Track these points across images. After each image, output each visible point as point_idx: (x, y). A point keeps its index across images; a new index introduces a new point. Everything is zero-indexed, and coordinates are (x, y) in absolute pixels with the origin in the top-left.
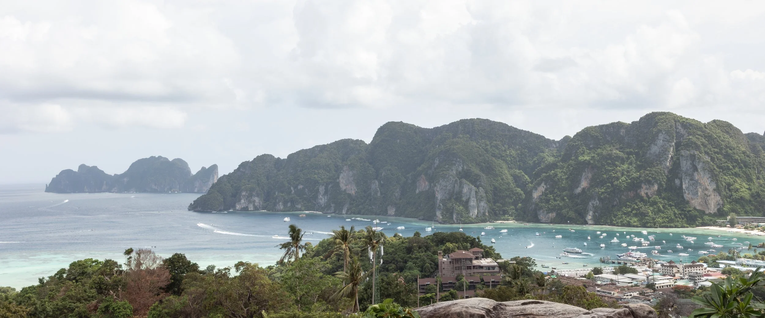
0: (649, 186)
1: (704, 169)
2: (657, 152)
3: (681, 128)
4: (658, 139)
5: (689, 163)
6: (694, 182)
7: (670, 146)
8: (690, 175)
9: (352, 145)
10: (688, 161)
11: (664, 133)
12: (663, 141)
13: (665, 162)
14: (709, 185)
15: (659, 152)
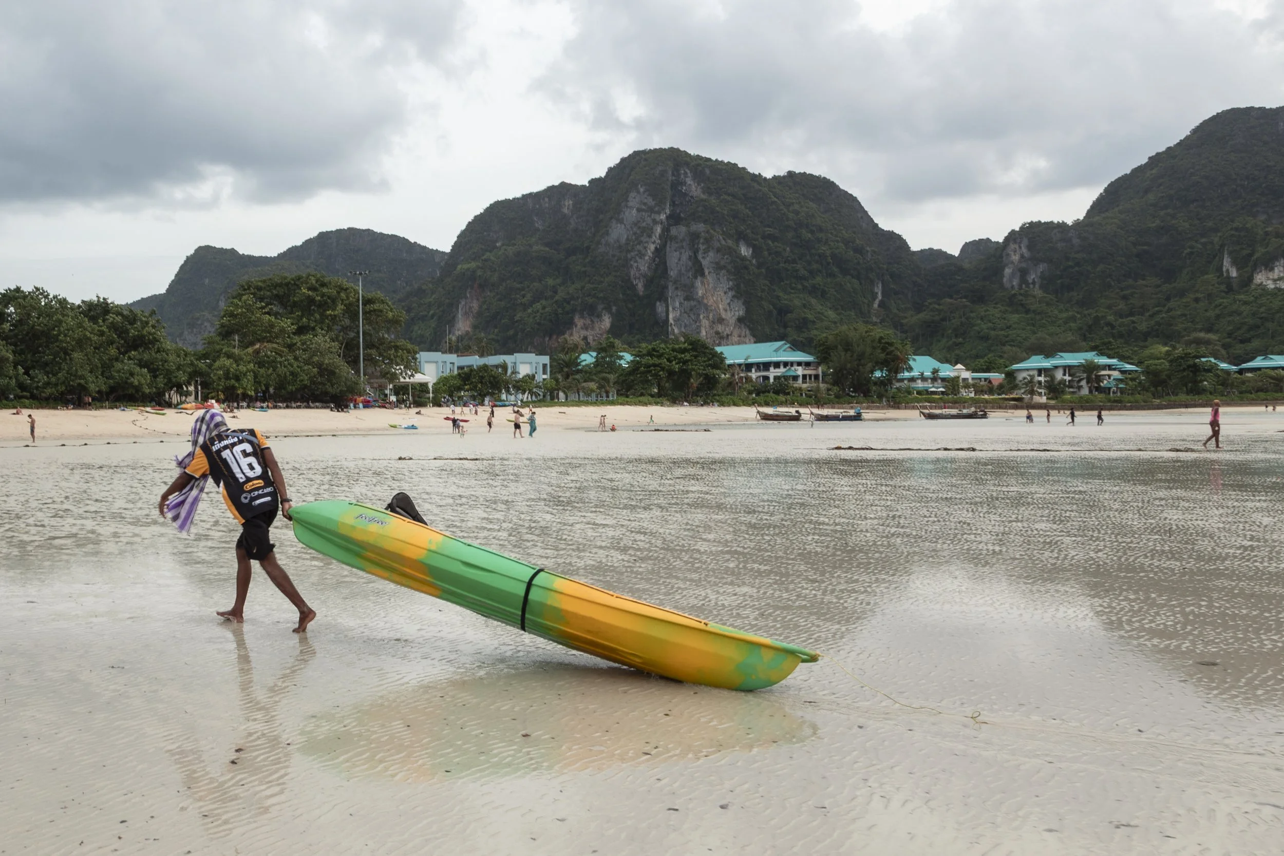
0: (592, 321)
1: (718, 267)
2: (623, 240)
3: (692, 183)
4: (627, 207)
5: (685, 257)
6: (693, 303)
7: (655, 222)
8: (685, 286)
10: (683, 251)
11: (642, 190)
12: (639, 210)
13: (639, 260)
14: (728, 308)
15: (627, 239)
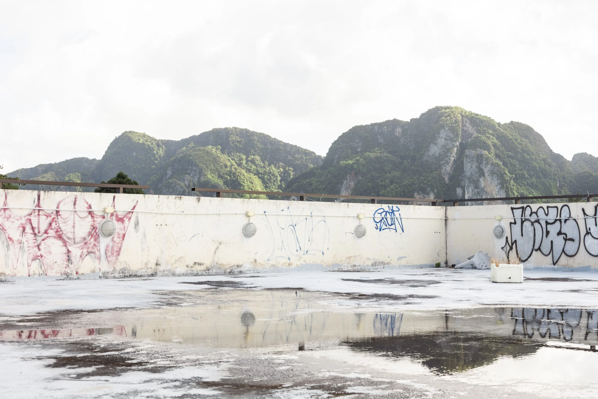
0: (424, 196)
1: (492, 173)
2: (437, 155)
3: (469, 126)
4: (439, 137)
5: (474, 166)
6: (479, 190)
7: (453, 146)
8: (474, 181)
9: (86, 165)
10: (473, 163)
11: (447, 129)
12: (445, 139)
13: (447, 166)
14: (498, 194)
15: (439, 154)
